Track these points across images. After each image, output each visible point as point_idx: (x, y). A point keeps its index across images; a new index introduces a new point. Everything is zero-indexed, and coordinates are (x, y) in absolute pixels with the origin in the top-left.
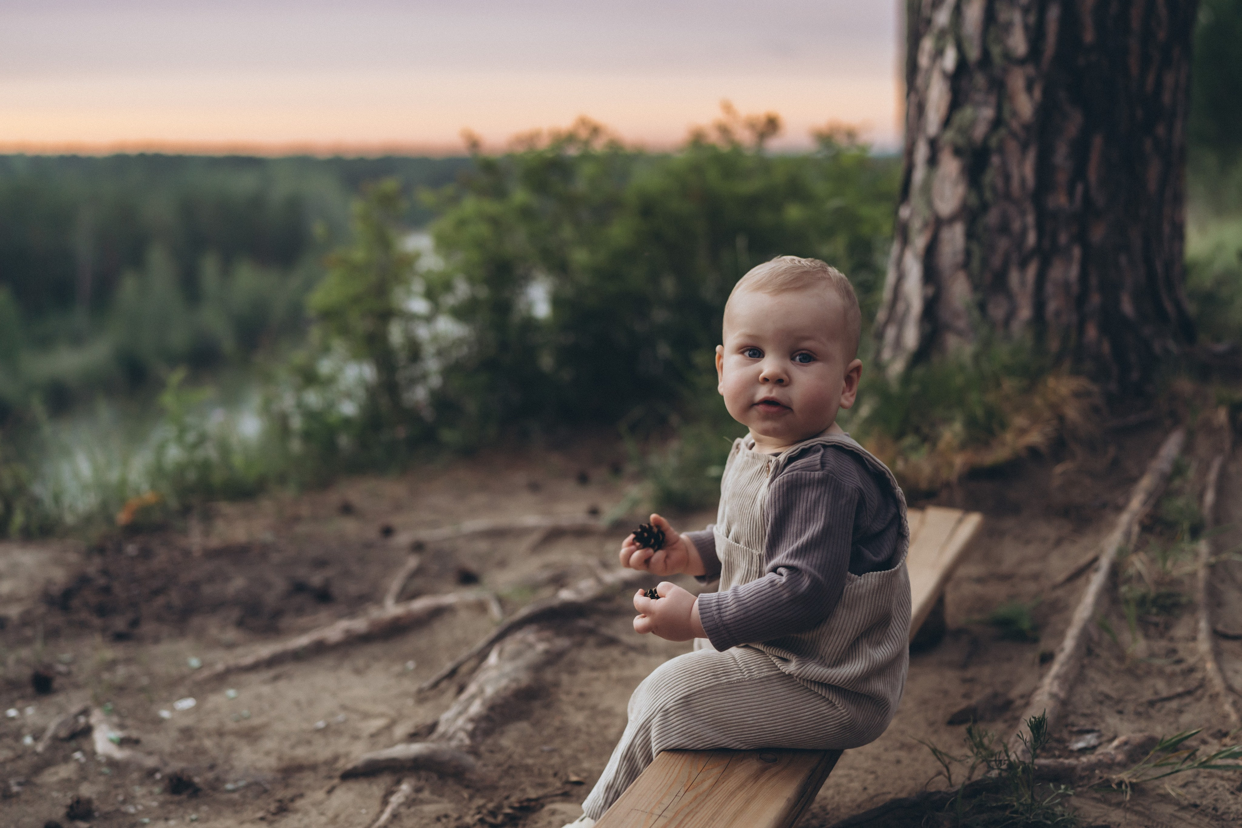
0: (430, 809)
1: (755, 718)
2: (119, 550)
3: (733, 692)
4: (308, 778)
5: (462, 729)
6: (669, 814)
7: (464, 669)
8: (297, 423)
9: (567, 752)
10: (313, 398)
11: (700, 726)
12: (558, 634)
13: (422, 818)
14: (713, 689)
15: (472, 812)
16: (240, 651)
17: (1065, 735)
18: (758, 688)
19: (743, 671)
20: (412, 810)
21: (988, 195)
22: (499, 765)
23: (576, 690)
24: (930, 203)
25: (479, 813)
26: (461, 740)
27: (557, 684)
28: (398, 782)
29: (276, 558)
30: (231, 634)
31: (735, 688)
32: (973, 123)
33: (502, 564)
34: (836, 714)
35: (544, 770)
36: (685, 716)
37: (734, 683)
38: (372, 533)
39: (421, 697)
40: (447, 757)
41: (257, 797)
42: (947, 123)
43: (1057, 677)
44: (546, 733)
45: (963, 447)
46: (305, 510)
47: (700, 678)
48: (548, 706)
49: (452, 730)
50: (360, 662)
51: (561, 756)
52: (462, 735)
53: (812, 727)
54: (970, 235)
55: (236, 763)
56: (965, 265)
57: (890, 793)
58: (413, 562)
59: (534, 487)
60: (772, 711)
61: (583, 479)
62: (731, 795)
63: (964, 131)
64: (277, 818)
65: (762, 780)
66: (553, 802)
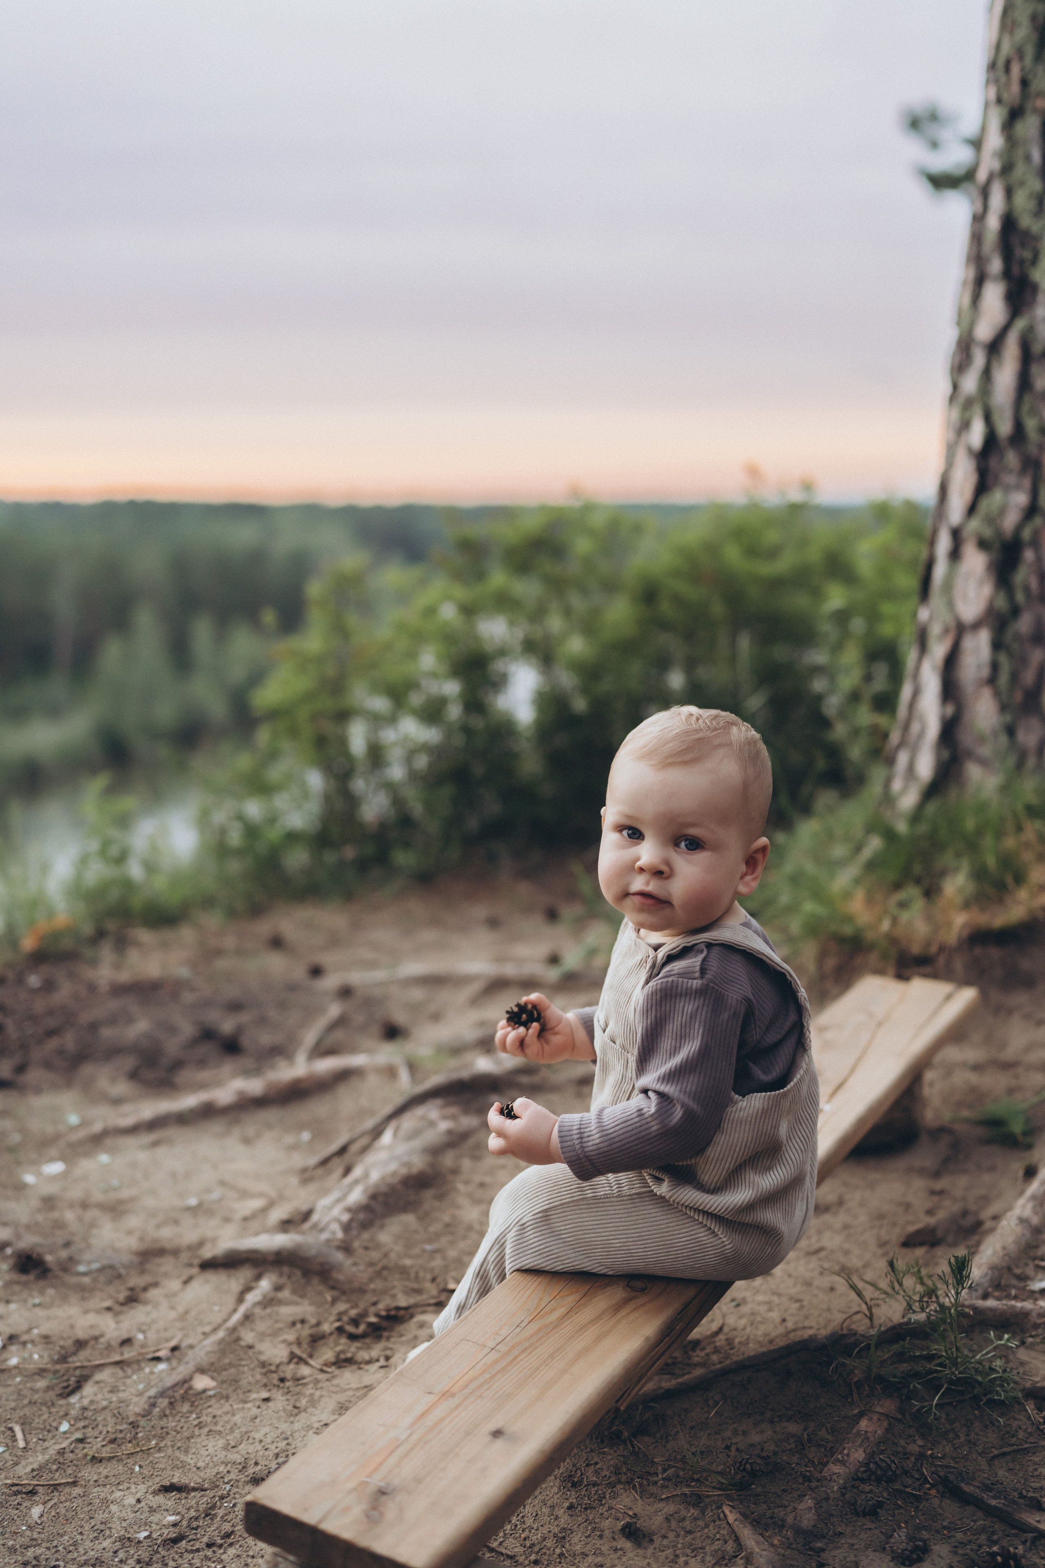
0: (287, 1312)
1: (623, 1240)
2: (20, 980)
3: (599, 1209)
4: (167, 1264)
5: (337, 1220)
6: (503, 1348)
7: (355, 1148)
8: (235, 838)
9: (452, 1253)
10: (254, 809)
11: (560, 1245)
12: (466, 1112)
13: (277, 1321)
14: (576, 1204)
15: (332, 1318)
16: (127, 1108)
17: (1030, 1271)
18: (627, 1206)
19: (612, 1185)
20: (268, 1311)
21: (1020, 597)
22: (371, 1264)
23: (477, 1179)
24: (951, 605)
25: (339, 1320)
26: (334, 1233)
27: (455, 1171)
28: (258, 1277)
29: (188, 997)
30: (122, 1088)
31: (601, 1205)
32: (1003, 511)
33: (436, 1017)
34: (715, 1243)
35: (421, 1274)
36: (543, 1232)
37: (601, 1199)
38: (299, 973)
39: (306, 1176)
40: (312, 1252)
41: (109, 1282)
42: (972, 509)
43: (1034, 1198)
44: (432, 1229)
45: (967, 905)
46: (230, 942)
47: (563, 1190)
48: (440, 1197)
49: (325, 1220)
50: (250, 1130)
51: (445, 1258)
52: (335, 1227)
53: (688, 1256)
54: (997, 645)
55: (94, 1241)
56: (992, 680)
57: (811, 1328)
58: (334, 1010)
59: (493, 923)
60: (643, 1234)
61: (552, 915)
62: (581, 1329)
63: (991, 520)
64: (125, 1308)
65: (623, 1313)
66: (424, 1312)
